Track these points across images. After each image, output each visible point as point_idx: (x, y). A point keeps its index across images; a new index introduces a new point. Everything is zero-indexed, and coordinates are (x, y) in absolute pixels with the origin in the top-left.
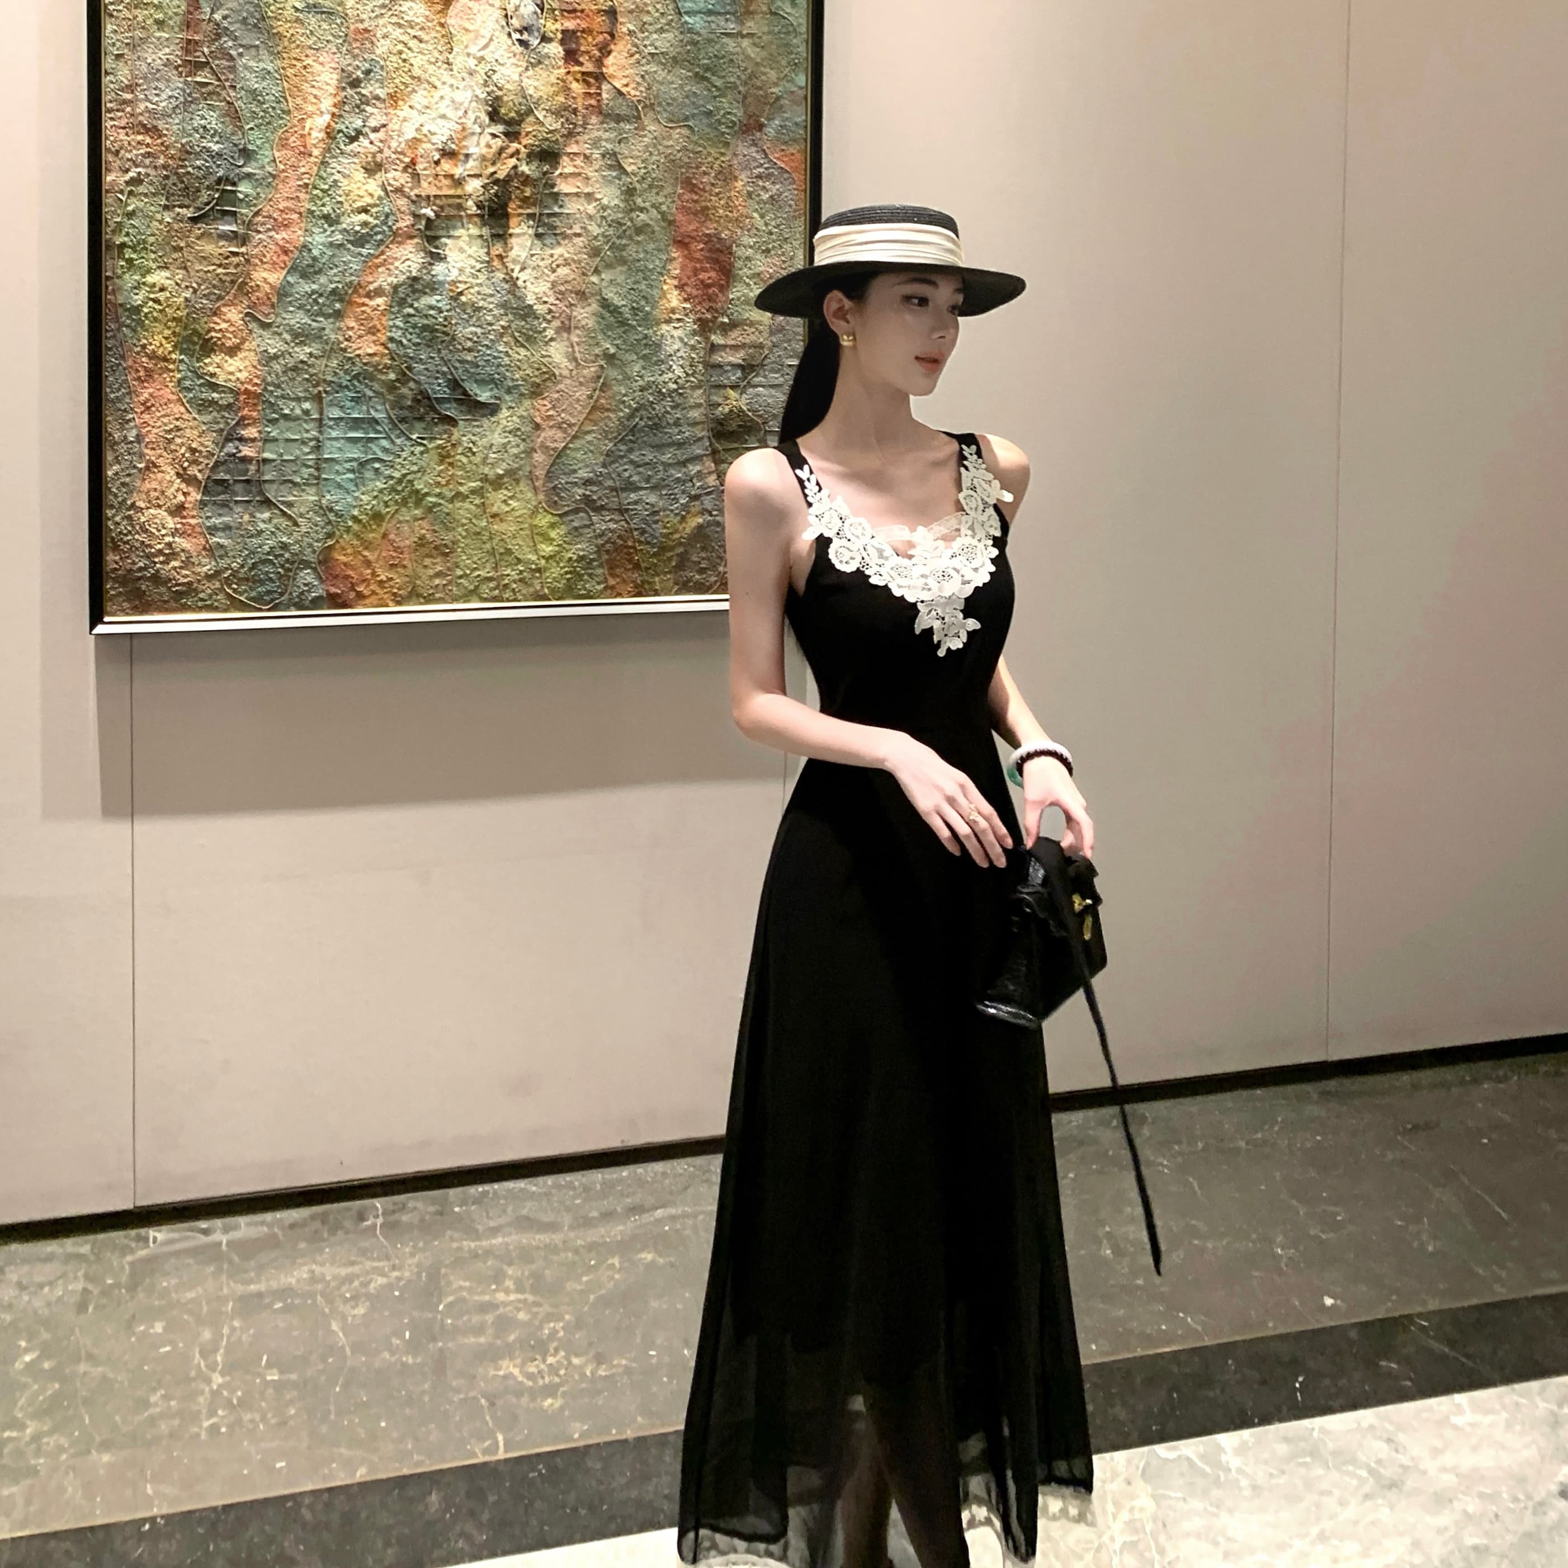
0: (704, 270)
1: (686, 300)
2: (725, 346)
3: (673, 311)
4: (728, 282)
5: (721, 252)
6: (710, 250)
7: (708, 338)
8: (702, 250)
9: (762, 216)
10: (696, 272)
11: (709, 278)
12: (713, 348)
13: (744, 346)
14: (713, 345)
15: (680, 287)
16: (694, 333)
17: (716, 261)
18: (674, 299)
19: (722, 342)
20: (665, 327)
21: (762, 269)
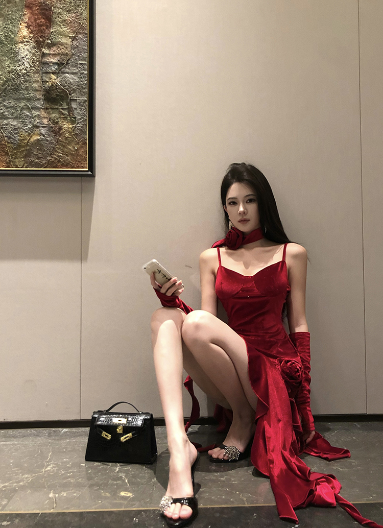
0: (39, 19)
1: (31, 33)
2: (49, 54)
3: (24, 37)
4: (50, 24)
5: (47, 10)
6: (41, 10)
7: (41, 50)
8: (38, 9)
10: (35, 20)
11: (41, 22)
12: (44, 55)
13: (58, 54)
14: (43, 53)
15: (28, 27)
16: (34, 48)
17: (44, 14)
18: (25, 32)
19: (48, 52)
20: (21, 45)
21: (67, 18)
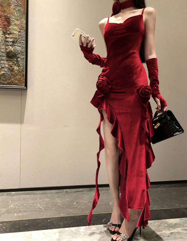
0: (4, 22)
1: (1, 28)
2: (9, 38)
4: (9, 25)
5: (8, 19)
6: (5, 18)
8: (4, 18)
9: (17, 13)
10: (3, 23)
11: (5, 24)
12: (6, 38)
13: (13, 38)
14: (6, 37)
16: (2, 34)
17: (6, 21)
21: (16, 23)
